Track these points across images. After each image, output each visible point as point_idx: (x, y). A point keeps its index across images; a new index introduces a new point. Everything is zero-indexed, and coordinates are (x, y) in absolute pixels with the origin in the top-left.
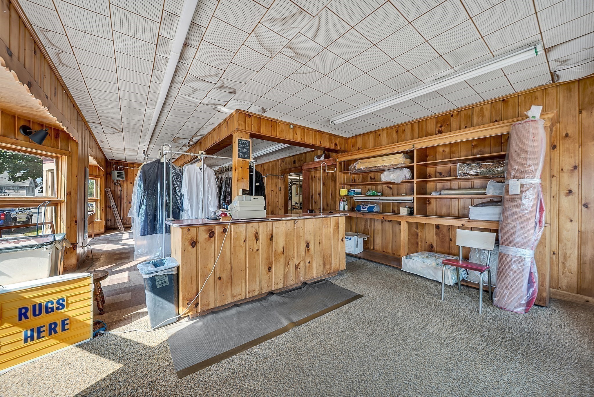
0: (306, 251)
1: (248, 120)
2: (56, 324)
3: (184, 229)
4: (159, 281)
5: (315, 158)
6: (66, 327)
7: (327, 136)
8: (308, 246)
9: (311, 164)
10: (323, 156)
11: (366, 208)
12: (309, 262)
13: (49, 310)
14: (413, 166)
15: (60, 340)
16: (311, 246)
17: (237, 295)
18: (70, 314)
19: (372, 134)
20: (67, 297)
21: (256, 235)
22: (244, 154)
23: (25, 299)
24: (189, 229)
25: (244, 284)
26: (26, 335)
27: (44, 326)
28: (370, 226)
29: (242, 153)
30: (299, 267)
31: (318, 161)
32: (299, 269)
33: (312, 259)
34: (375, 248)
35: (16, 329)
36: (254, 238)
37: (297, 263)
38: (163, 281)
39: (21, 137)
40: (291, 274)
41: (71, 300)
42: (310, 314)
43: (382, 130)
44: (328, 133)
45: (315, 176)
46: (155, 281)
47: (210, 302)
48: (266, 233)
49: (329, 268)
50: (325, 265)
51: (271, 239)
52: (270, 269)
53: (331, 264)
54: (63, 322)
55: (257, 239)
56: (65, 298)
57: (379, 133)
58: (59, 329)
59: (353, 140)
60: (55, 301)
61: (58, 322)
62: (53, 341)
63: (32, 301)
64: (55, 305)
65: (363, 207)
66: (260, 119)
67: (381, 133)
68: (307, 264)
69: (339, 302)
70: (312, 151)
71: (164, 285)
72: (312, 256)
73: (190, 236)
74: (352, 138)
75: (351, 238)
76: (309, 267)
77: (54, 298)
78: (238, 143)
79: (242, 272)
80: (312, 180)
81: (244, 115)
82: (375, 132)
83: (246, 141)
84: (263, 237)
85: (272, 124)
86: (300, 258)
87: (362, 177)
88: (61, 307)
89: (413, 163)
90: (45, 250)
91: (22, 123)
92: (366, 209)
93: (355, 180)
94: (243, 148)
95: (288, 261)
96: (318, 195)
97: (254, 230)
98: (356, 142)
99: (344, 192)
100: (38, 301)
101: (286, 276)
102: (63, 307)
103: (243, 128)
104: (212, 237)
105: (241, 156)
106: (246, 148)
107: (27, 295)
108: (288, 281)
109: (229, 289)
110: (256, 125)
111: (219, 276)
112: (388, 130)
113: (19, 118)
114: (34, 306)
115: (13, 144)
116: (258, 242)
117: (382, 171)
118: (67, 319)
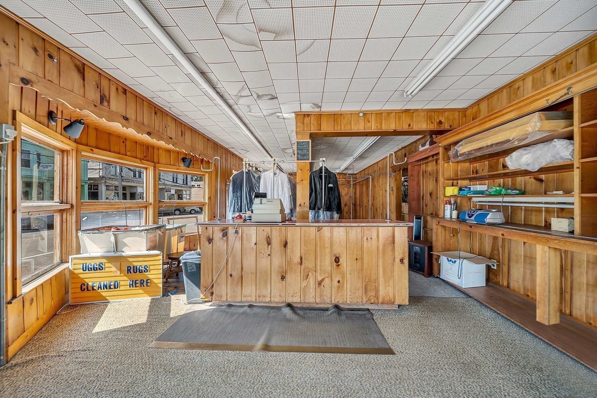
0: (335, 266)
1: (307, 120)
2: (143, 280)
3: (203, 227)
4: (189, 267)
5: (420, 146)
6: (149, 284)
7: (422, 114)
8: (337, 260)
9: (416, 156)
10: (428, 143)
11: (473, 215)
12: (339, 282)
13: (141, 272)
14: (572, 132)
15: (145, 292)
16: (342, 261)
17: (247, 295)
18: (150, 277)
19: (505, 91)
20: (149, 265)
21: (267, 239)
22: (303, 155)
23: (129, 261)
24: (206, 228)
25: (254, 287)
26: (130, 283)
27: (138, 280)
28: (502, 247)
29: (301, 155)
30: (323, 284)
31: (424, 150)
32: (322, 287)
33: (343, 278)
34: (512, 285)
35: (125, 278)
36: (266, 242)
37: (320, 278)
38: (192, 267)
39: (182, 165)
40: (311, 290)
41: (151, 267)
42: (295, 344)
43: (523, 78)
44: (423, 110)
45: (426, 171)
46: (187, 266)
47: (223, 295)
48: (279, 238)
49: (375, 297)
50: (366, 291)
51: (285, 245)
52: (283, 278)
53: (377, 291)
54: (147, 280)
55: (269, 243)
56: (148, 266)
57: (516, 86)
58: (145, 284)
59: (475, 109)
60: (143, 266)
61: (144, 280)
62: (141, 291)
63: (133, 264)
64: (143, 269)
65: (468, 214)
66: (320, 116)
67: (520, 83)
68: (335, 283)
69: (348, 346)
70: (422, 138)
71: (193, 270)
72: (343, 275)
73: (207, 234)
74: (472, 106)
75: (455, 261)
76: (339, 287)
77: (143, 264)
78: (297, 145)
79: (253, 275)
80: (423, 176)
81: (302, 116)
82: (510, 85)
83: (305, 142)
84: (276, 242)
85: (335, 117)
86: (325, 273)
87: (489, 165)
88: (146, 271)
89: (572, 125)
90: (143, 233)
91: (182, 156)
92: (473, 218)
93: (477, 171)
94: (302, 150)
95: (306, 274)
96: (429, 195)
97: (265, 234)
98: (479, 111)
99: (451, 191)
100: (135, 264)
101: (304, 291)
102: (147, 272)
103: (301, 130)
104: (224, 237)
105: (299, 158)
106: (305, 150)
107: (130, 260)
108: (307, 297)
109: (240, 287)
110: (316, 123)
111: (230, 273)
112: (535, 75)
113: (181, 153)
114: (134, 267)
115: (177, 169)
116: (270, 246)
117: (507, 152)
118: (149, 280)
